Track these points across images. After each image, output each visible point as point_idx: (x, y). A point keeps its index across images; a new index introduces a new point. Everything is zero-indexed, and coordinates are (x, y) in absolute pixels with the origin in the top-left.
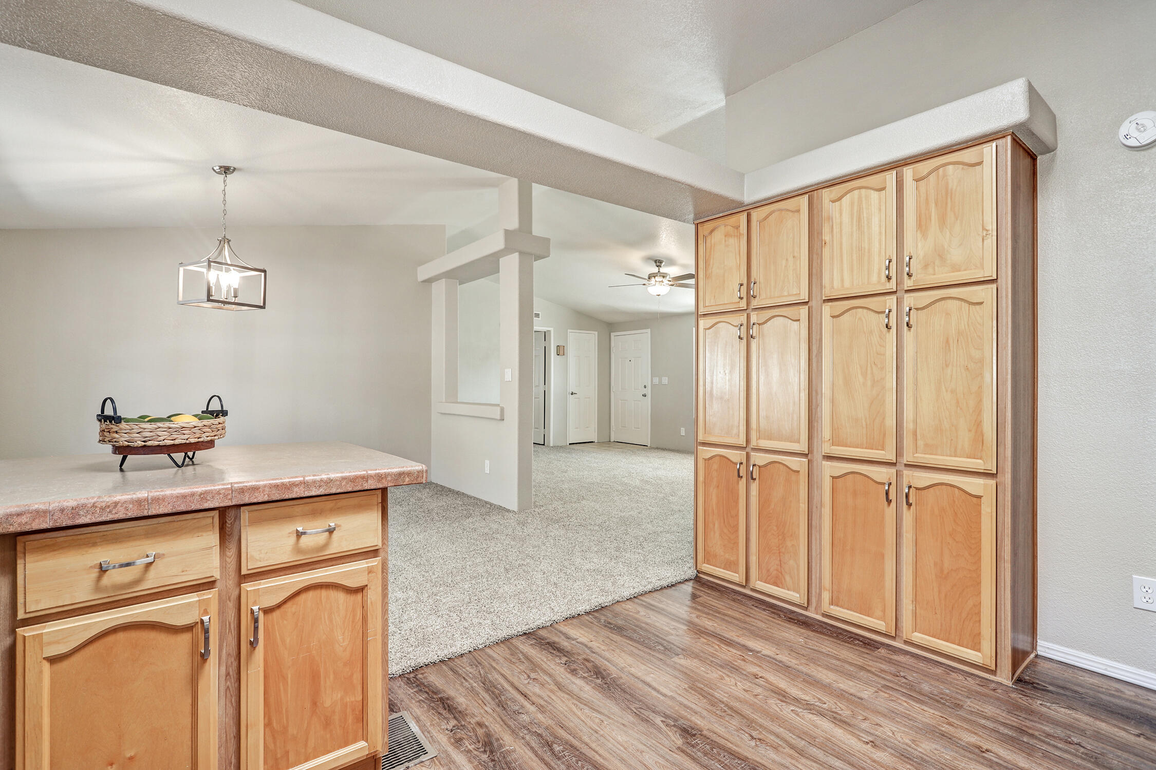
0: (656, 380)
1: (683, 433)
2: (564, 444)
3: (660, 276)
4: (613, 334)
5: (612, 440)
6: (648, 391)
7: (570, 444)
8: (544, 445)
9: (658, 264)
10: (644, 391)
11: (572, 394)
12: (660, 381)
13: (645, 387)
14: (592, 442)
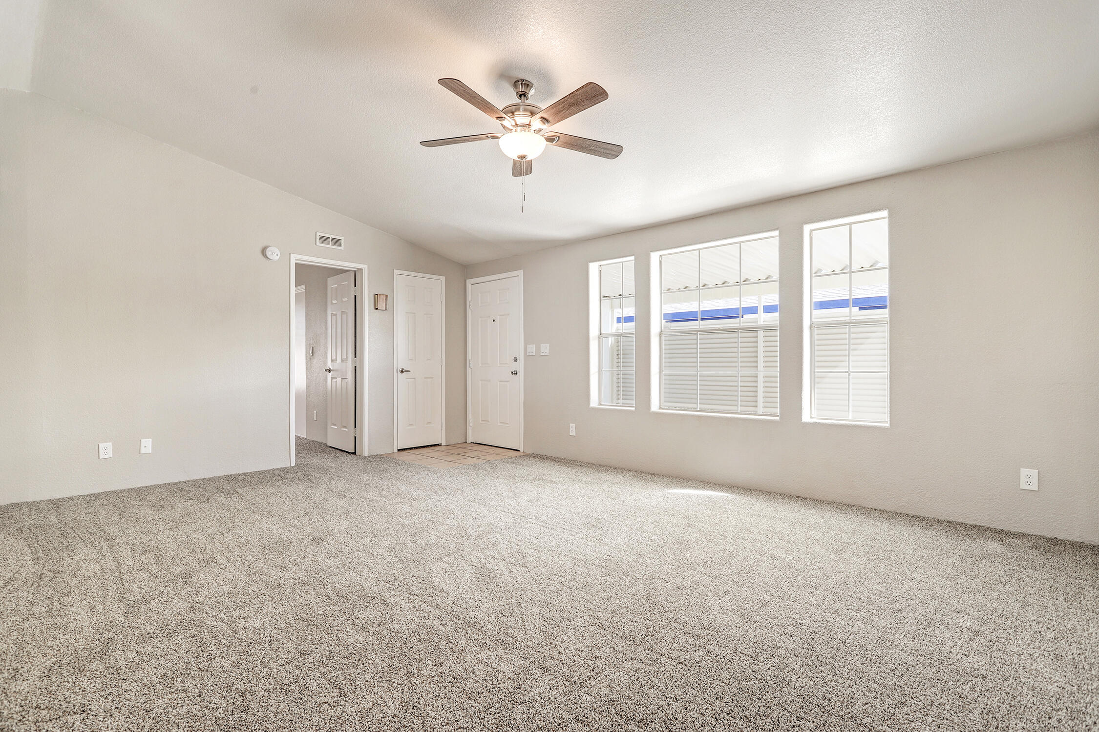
0: (532, 349)
1: (573, 432)
2: (388, 451)
3: (525, 110)
4: (469, 282)
5: (469, 441)
6: (520, 367)
7: (399, 450)
8: (355, 453)
9: (521, 89)
10: (515, 366)
11: (402, 372)
12: (538, 349)
13: (516, 360)
14: (438, 445)
